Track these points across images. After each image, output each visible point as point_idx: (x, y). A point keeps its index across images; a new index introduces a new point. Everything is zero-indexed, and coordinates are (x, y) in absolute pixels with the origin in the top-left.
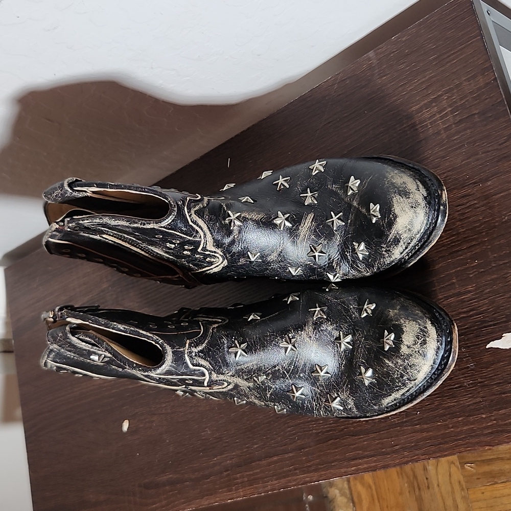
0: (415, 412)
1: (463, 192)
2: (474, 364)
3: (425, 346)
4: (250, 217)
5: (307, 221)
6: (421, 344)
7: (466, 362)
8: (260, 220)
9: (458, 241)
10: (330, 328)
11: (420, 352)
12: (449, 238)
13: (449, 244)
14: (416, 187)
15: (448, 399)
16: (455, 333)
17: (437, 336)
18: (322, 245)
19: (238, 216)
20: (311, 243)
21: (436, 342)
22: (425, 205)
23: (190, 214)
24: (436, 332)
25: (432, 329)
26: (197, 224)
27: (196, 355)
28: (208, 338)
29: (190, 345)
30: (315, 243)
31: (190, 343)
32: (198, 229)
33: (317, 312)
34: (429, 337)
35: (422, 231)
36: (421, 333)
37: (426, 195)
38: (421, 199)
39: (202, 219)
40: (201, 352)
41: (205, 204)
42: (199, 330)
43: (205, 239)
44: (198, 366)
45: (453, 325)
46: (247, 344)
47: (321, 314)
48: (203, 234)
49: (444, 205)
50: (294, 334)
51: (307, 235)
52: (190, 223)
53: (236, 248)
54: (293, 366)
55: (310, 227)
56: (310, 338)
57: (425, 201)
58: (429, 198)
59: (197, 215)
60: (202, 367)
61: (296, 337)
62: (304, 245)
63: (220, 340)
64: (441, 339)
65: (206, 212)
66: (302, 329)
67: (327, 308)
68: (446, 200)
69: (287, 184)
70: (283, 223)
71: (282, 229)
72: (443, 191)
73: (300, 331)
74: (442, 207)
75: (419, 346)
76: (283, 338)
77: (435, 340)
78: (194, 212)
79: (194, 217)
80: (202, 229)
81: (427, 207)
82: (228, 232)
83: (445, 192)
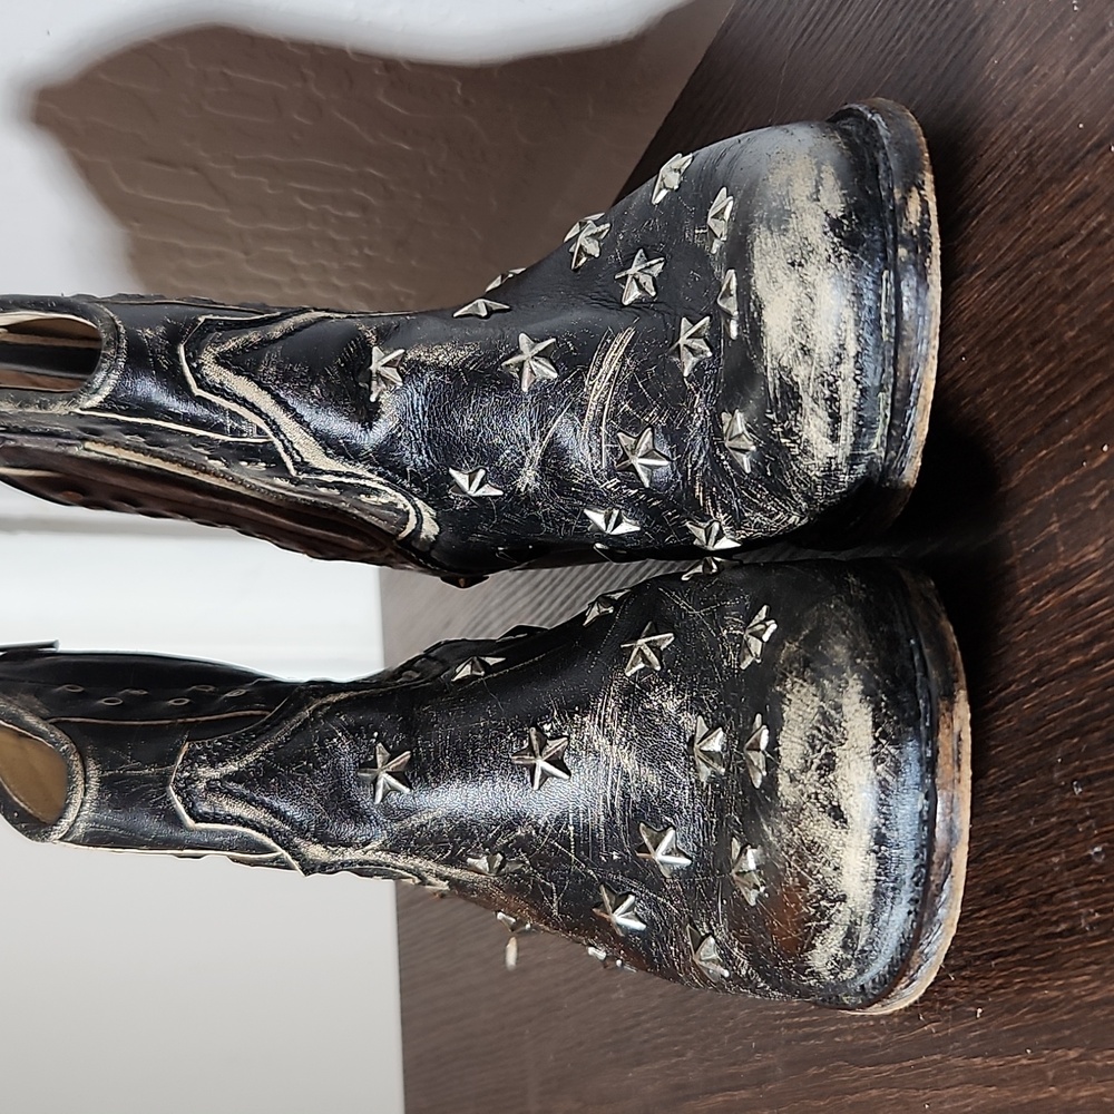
0: (972, 1009)
1: (1071, 188)
2: (1104, 850)
3: (831, 777)
4: (431, 360)
5: (610, 354)
6: (819, 768)
7: (1085, 840)
8: (463, 366)
9: (1061, 375)
10: (671, 706)
11: (821, 797)
12: (1041, 368)
13: (1041, 391)
14: (811, 189)
15: (1043, 972)
16: (947, 731)
17: (875, 738)
18: (653, 431)
19: (394, 360)
20: (623, 425)
21: (870, 764)
22: (834, 252)
23: (195, 365)
24: (871, 723)
25: (857, 714)
26: (228, 394)
27: (210, 789)
28: (280, 736)
29: (192, 758)
30: (633, 426)
31: (191, 751)
32: (234, 407)
33: (636, 650)
34: (842, 744)
35: (852, 348)
36: (822, 728)
37: (840, 214)
38: (819, 230)
39: (250, 378)
40: (236, 777)
41: (276, 331)
42: (259, 712)
43: (282, 437)
44: (221, 823)
45: (950, 697)
46: (412, 753)
47: (645, 659)
48: (266, 423)
49: (911, 244)
50: (559, 723)
51: (607, 402)
52: (197, 392)
53: (414, 458)
54: (571, 828)
55: (616, 377)
56: (610, 735)
57: (831, 234)
58: (850, 222)
59: (225, 366)
60: (240, 824)
61: (566, 733)
62: (602, 434)
63: (321, 743)
64: (892, 751)
65: (269, 355)
66: (586, 708)
67: (672, 639)
68: (925, 224)
69: (593, 249)
70: (526, 371)
71: (525, 389)
72: (914, 189)
73: (577, 712)
74: (902, 252)
75: (816, 778)
76: (523, 736)
77: (861, 755)
78: (216, 358)
79: (215, 373)
80: (253, 408)
81: (842, 257)
82: (365, 412)
83: (922, 192)
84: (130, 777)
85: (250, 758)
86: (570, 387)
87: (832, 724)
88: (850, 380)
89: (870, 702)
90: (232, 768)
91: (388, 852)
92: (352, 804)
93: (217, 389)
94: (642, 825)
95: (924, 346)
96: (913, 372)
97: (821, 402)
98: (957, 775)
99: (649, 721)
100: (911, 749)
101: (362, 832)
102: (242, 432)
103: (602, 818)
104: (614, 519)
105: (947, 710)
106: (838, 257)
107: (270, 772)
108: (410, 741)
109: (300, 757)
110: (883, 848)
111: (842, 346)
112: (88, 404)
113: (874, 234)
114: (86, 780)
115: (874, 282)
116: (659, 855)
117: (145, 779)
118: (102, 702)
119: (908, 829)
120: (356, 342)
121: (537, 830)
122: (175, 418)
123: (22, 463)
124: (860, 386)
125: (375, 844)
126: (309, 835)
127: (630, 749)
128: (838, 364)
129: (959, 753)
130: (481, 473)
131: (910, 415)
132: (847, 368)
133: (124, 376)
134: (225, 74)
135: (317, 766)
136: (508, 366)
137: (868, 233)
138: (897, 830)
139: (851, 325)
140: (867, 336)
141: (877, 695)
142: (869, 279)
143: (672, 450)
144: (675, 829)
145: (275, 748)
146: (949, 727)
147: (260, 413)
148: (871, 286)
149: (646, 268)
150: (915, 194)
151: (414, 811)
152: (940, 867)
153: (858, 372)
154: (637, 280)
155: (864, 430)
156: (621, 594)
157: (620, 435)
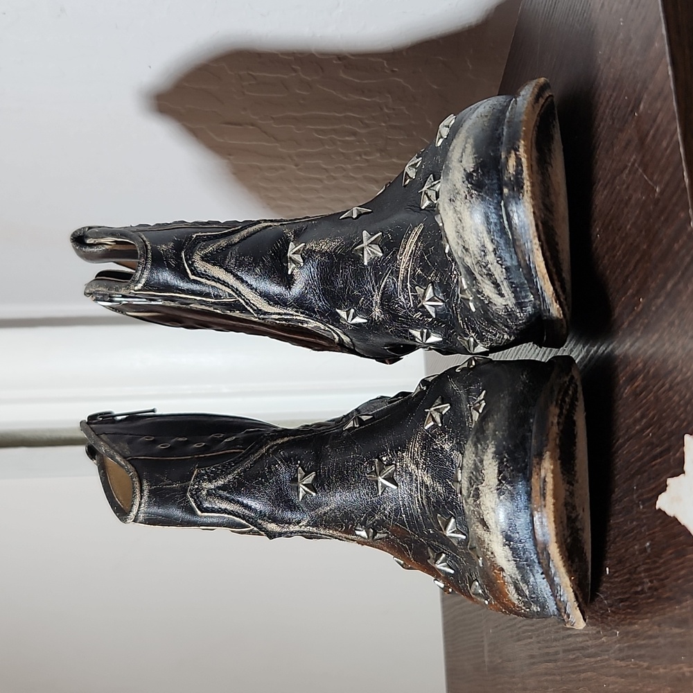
5: (410, 240)
8: (334, 251)
10: (447, 447)
11: (476, 513)
16: (536, 477)
17: (499, 480)
18: (433, 285)
19: (299, 250)
20: (418, 282)
21: (496, 495)
22: (469, 193)
23: (190, 262)
24: (497, 471)
25: (490, 466)
26: (209, 276)
27: (209, 494)
28: (247, 464)
29: (199, 476)
30: (423, 282)
31: (198, 474)
32: (213, 284)
33: (429, 414)
34: (482, 483)
35: (490, 247)
36: (474, 473)
37: (472, 170)
38: (461, 180)
39: (221, 267)
40: (223, 488)
41: (236, 238)
42: (238, 450)
43: (243, 297)
44: (215, 512)
45: (540, 456)
46: (316, 473)
47: (434, 420)
48: (233, 290)
49: (510, 185)
50: (390, 456)
51: (409, 269)
52: (192, 277)
53: (318, 303)
54: (404, 516)
55: (413, 254)
56: (417, 464)
57: (467, 182)
58: (477, 174)
59: (208, 262)
60: (226, 513)
61: (394, 462)
62: (409, 288)
63: (269, 468)
64: (509, 487)
65: (231, 253)
66: (404, 448)
67: (449, 407)
68: (519, 172)
69: (412, 173)
70: (365, 253)
71: (366, 264)
72: (513, 152)
73: (400, 450)
74: (506, 191)
75: (472, 501)
76: (372, 463)
77: (492, 490)
78: (202, 257)
79: (200, 265)
80: (224, 283)
81: (473, 196)
82: (286, 280)
83: (518, 153)
84: (165, 489)
85: (230, 477)
86: (389, 261)
87: (478, 471)
88: (495, 264)
89: (498, 458)
90: (220, 483)
91: (313, 526)
92: (289, 501)
93: (203, 274)
94: (439, 515)
95: (529, 244)
96: (527, 258)
97: (485, 276)
98: (543, 503)
99: (436, 456)
100: (520, 486)
101: (297, 516)
102: (221, 296)
103: (419, 510)
104: (425, 335)
105: (538, 464)
106: (471, 196)
107: (241, 484)
108: (316, 466)
109: (258, 475)
110: (512, 543)
111: (483, 246)
112: (136, 288)
113: (492, 180)
114: (142, 491)
115: (495, 209)
116: (448, 533)
117: (174, 490)
118: (159, 446)
119: (526, 532)
120: (281, 240)
121: (386, 516)
122: (183, 291)
123: (141, 310)
124: (503, 267)
125: (304, 523)
126: (266, 518)
127: (427, 472)
128: (484, 256)
129: (544, 489)
130: (352, 310)
131: (536, 282)
132: (491, 257)
133: (151, 272)
134: (251, 75)
135: (267, 480)
136: (356, 250)
137: (488, 179)
138: (518, 533)
139: (485, 234)
140: (498, 239)
141: (502, 454)
142: (491, 207)
143: (444, 296)
144: (455, 518)
145: (244, 471)
146: (538, 474)
147: (228, 286)
148: (494, 211)
149: (432, 186)
150: (513, 155)
151: (319, 505)
152: (543, 555)
153: (498, 259)
154: (427, 194)
155: (518, 289)
156: (433, 378)
157: (417, 288)
